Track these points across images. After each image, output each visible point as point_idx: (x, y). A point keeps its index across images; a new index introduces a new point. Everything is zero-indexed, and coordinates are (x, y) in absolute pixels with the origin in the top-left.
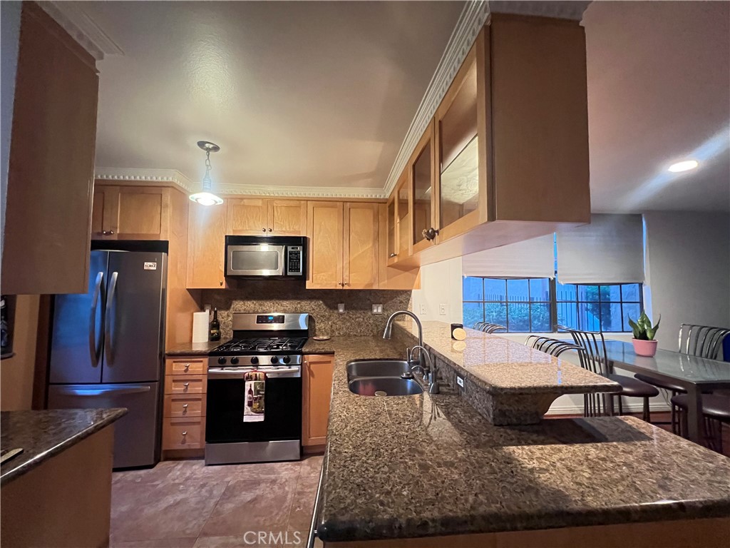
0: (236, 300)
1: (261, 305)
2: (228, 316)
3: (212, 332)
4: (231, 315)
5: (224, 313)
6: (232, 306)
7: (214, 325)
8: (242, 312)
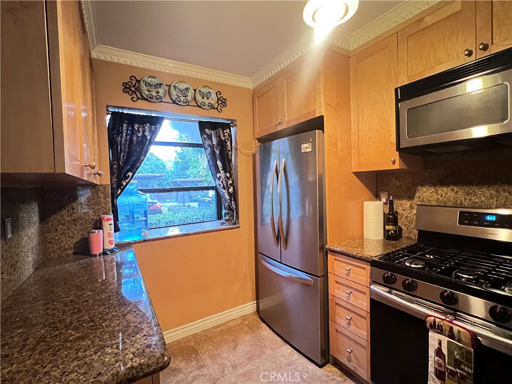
0: (422, 185)
1: (468, 194)
2: (411, 207)
3: (387, 227)
4: (416, 207)
5: (406, 204)
6: (417, 195)
7: (391, 218)
8: (433, 203)
